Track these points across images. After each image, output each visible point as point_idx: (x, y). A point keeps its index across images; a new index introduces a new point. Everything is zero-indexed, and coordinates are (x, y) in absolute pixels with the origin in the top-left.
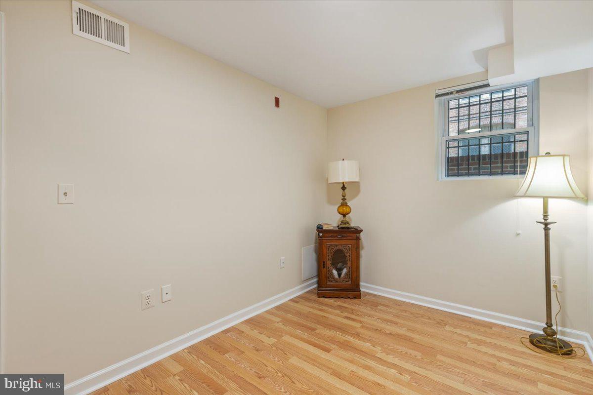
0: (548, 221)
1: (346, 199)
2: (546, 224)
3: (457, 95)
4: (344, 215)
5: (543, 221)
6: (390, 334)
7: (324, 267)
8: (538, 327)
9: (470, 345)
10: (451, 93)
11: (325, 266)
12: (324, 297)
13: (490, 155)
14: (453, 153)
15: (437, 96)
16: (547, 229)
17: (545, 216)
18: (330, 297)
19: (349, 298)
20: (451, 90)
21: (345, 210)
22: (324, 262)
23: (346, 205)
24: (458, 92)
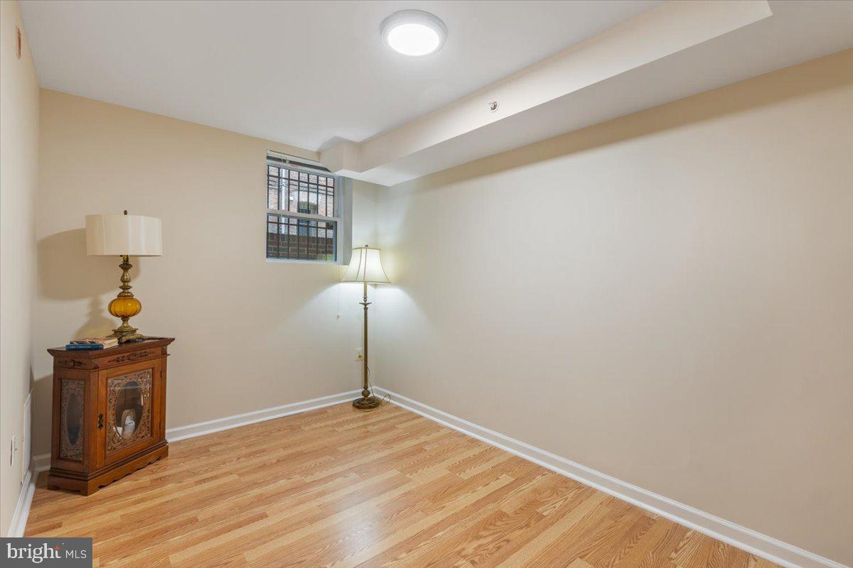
0: (367, 302)
1: (130, 287)
2: (365, 305)
3: (289, 165)
4: (125, 318)
5: (364, 302)
6: (279, 461)
7: (101, 426)
8: (357, 394)
9: (340, 430)
10: (285, 161)
11: (104, 424)
12: (101, 487)
13: (298, 236)
14: (273, 229)
15: (269, 158)
16: (366, 309)
17: (365, 298)
18: (114, 481)
19: (150, 463)
20: (283, 157)
21: (129, 306)
22: (101, 416)
23: (131, 297)
24: (291, 162)
